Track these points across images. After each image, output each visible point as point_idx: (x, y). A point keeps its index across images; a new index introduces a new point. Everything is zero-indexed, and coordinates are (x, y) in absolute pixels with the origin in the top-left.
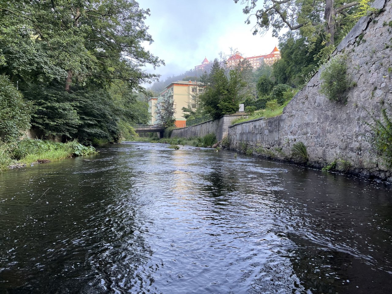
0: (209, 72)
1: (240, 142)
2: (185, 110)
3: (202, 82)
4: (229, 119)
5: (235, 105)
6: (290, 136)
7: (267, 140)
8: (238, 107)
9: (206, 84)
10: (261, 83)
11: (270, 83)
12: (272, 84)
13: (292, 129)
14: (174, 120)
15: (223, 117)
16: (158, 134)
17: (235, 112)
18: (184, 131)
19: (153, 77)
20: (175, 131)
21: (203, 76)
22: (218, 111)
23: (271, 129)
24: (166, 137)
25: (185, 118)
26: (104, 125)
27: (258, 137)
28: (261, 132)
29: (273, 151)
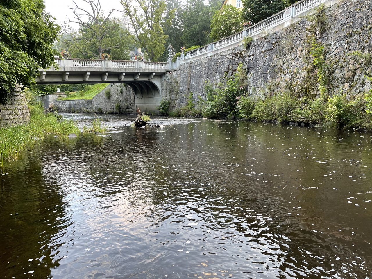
1: (69, 108)
5: (55, 89)
6: (96, 106)
7: (86, 107)
8: (57, 90)
15: (48, 95)
17: (55, 93)
23: (88, 104)
27: (82, 106)
28: (83, 104)
29: (89, 111)
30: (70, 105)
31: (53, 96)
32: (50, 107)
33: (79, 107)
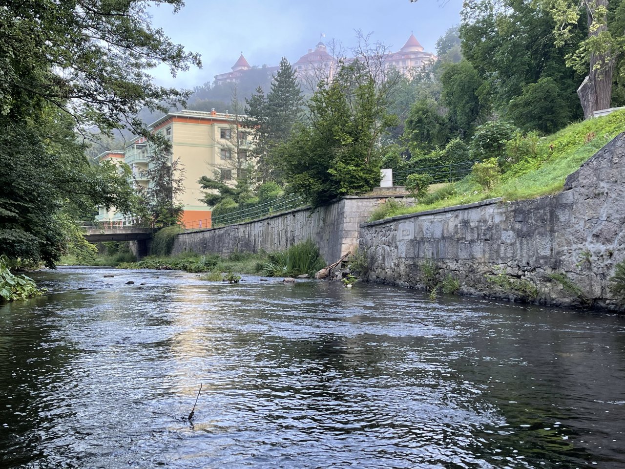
0: (267, 90)
1: (410, 262)
2: (206, 183)
3: (251, 114)
4: (358, 207)
5: (370, 171)
6: (592, 245)
7: (509, 255)
8: (379, 176)
9: (261, 119)
10: (416, 120)
11: (437, 119)
12: (441, 122)
13: (600, 228)
14: (179, 210)
15: (341, 199)
16: (133, 246)
17: (372, 190)
18: (213, 237)
19: (172, 97)
20: (186, 236)
21: (254, 98)
22: (326, 186)
23: (525, 229)
24: (157, 253)
25: (206, 204)
26: (36, 220)
27: (478, 250)
28: (489, 236)
29: (532, 283)
30: (417, 243)
31: (360, 203)
32: (343, 254)
33: (463, 255)
